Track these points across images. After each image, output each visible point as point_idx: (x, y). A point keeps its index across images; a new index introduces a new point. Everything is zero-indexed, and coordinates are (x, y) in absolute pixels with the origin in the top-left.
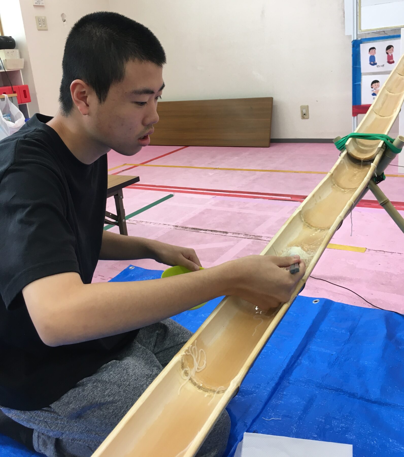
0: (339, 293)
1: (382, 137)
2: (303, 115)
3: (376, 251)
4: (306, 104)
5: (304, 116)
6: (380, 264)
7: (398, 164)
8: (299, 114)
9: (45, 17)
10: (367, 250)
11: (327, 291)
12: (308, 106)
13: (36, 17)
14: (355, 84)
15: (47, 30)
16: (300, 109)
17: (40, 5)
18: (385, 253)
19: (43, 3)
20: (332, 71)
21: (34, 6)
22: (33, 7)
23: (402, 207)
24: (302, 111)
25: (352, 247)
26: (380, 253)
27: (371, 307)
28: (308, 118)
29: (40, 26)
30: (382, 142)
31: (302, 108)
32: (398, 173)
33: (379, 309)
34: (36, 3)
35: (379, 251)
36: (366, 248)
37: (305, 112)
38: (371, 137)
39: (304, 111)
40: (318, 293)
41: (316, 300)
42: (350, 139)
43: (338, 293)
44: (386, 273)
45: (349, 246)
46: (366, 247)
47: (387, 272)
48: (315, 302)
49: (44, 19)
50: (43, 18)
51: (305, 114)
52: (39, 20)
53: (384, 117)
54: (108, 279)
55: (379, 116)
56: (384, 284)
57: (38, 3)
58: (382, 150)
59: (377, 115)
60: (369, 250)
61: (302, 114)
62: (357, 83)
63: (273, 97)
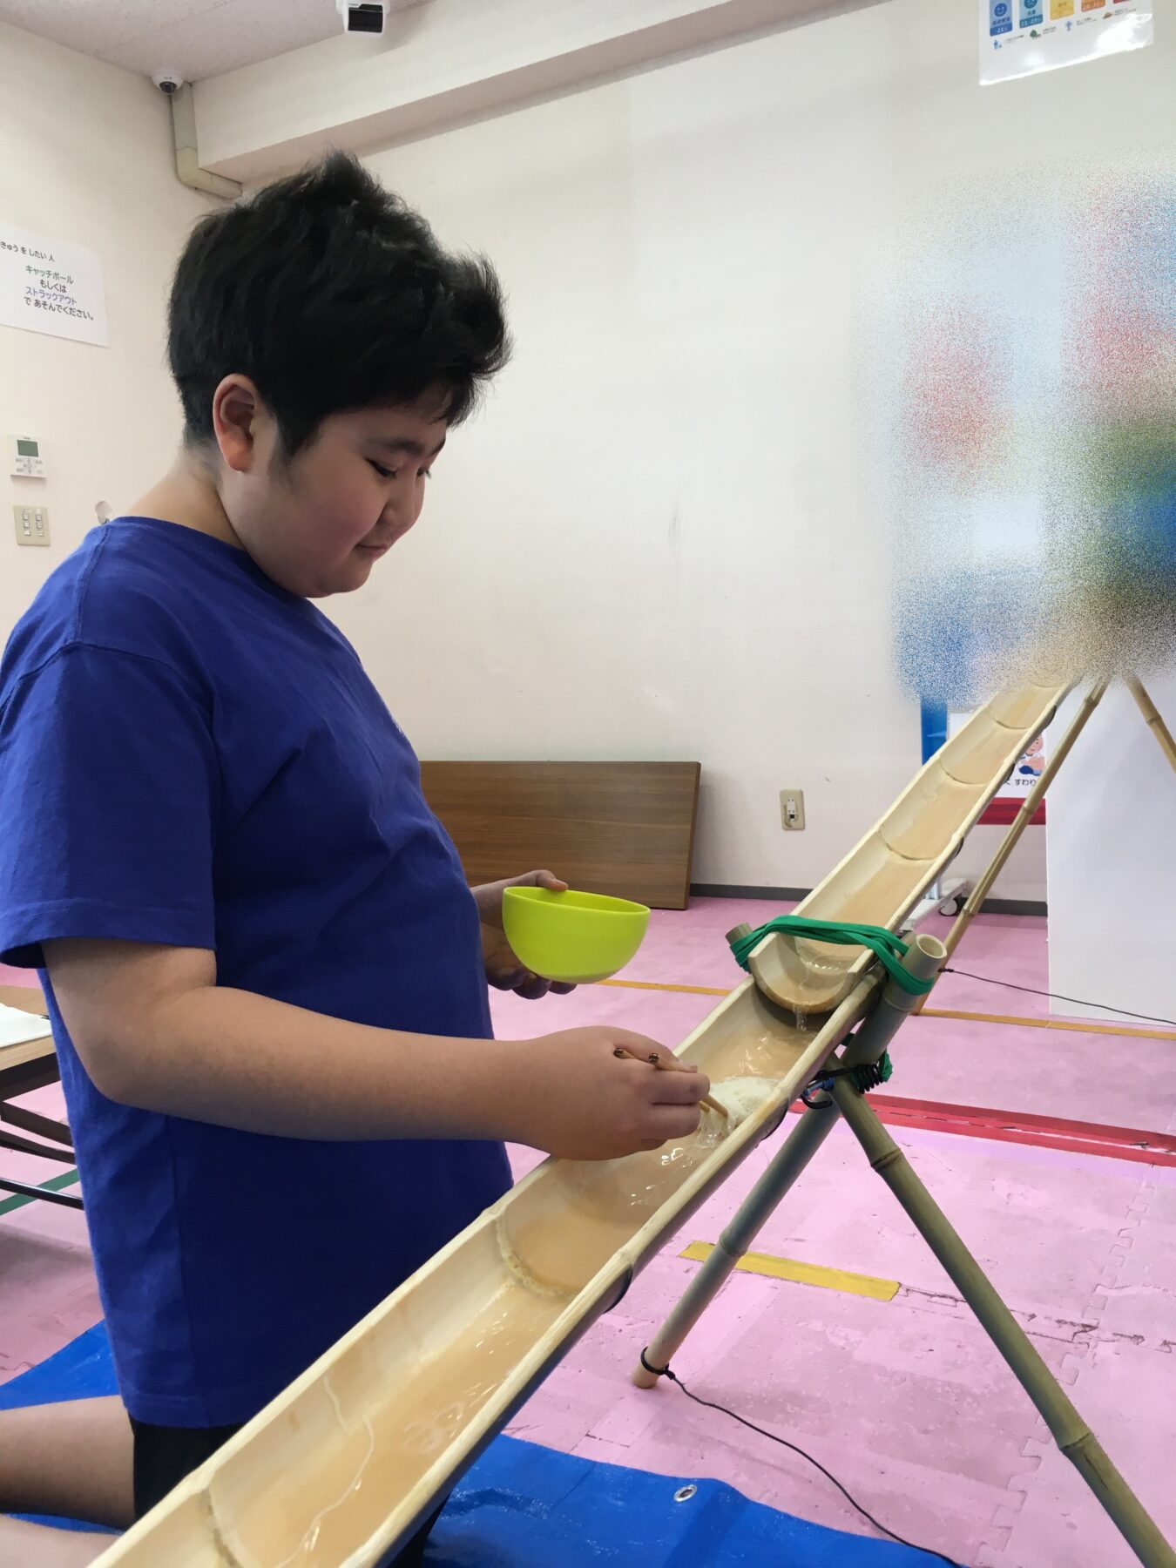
0: (772, 1462)
1: (870, 934)
2: (789, 817)
3: (928, 1298)
4: (797, 788)
5: (792, 820)
6: (931, 1350)
7: (1047, 988)
8: (777, 817)
9: (45, 510)
10: (902, 1291)
11: (733, 1450)
12: (801, 793)
13: (16, 508)
14: (929, 736)
15: (47, 546)
16: (779, 800)
17: (34, 474)
18: (956, 1306)
19: (39, 472)
20: (869, 696)
21: (14, 477)
22: (10, 477)
23: (1042, 1134)
24: (785, 807)
25: (856, 1277)
26: (941, 1304)
27: (866, 1531)
28: (801, 826)
29: (27, 532)
30: (867, 954)
31: (786, 796)
32: (1050, 1013)
33: (895, 1540)
34: (18, 470)
35: (939, 1296)
36: (900, 1285)
37: (794, 808)
38: (838, 935)
39: (791, 808)
40: (702, 1458)
41: (684, 1489)
42: (771, 937)
43: (769, 1465)
44: (947, 1388)
45: (848, 1275)
46: (898, 1281)
47: (950, 1384)
48: (682, 1495)
49: (41, 516)
50: (39, 512)
51: (792, 816)
52: (26, 518)
53: (912, 862)
54: (18, 1367)
55: (899, 857)
56: (932, 1431)
57: (26, 469)
58: (868, 982)
59: (892, 853)
60: (908, 1290)
61: (785, 814)
62: (933, 735)
63: (700, 762)
